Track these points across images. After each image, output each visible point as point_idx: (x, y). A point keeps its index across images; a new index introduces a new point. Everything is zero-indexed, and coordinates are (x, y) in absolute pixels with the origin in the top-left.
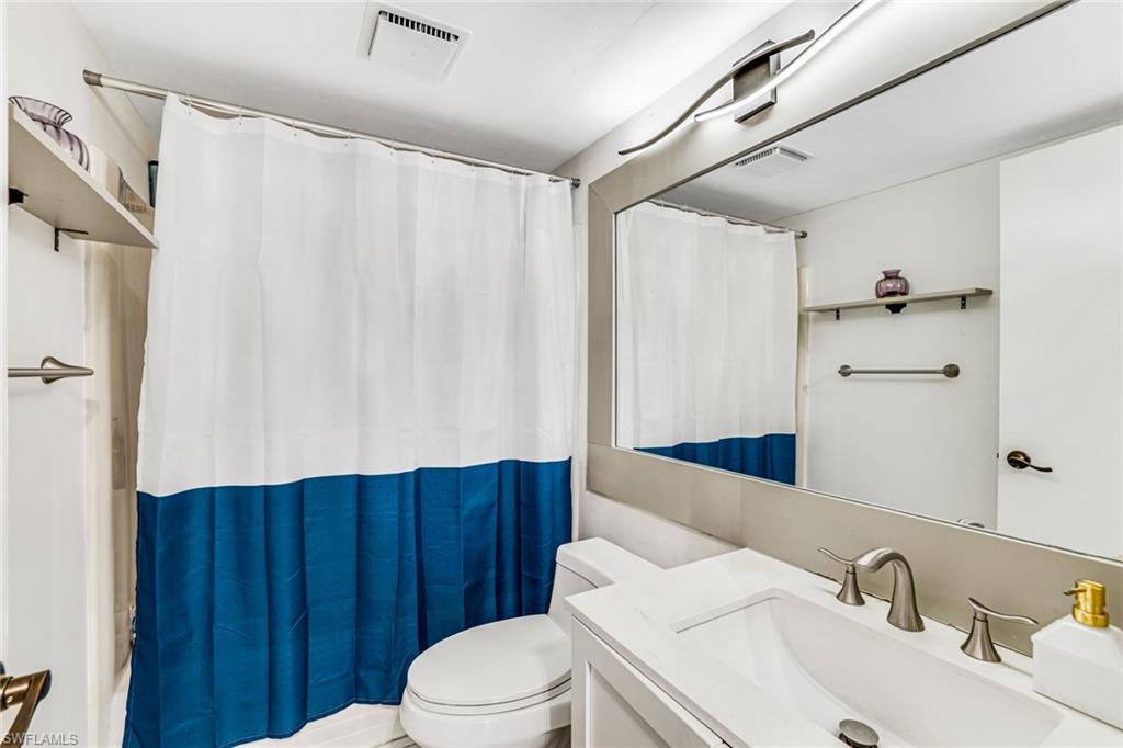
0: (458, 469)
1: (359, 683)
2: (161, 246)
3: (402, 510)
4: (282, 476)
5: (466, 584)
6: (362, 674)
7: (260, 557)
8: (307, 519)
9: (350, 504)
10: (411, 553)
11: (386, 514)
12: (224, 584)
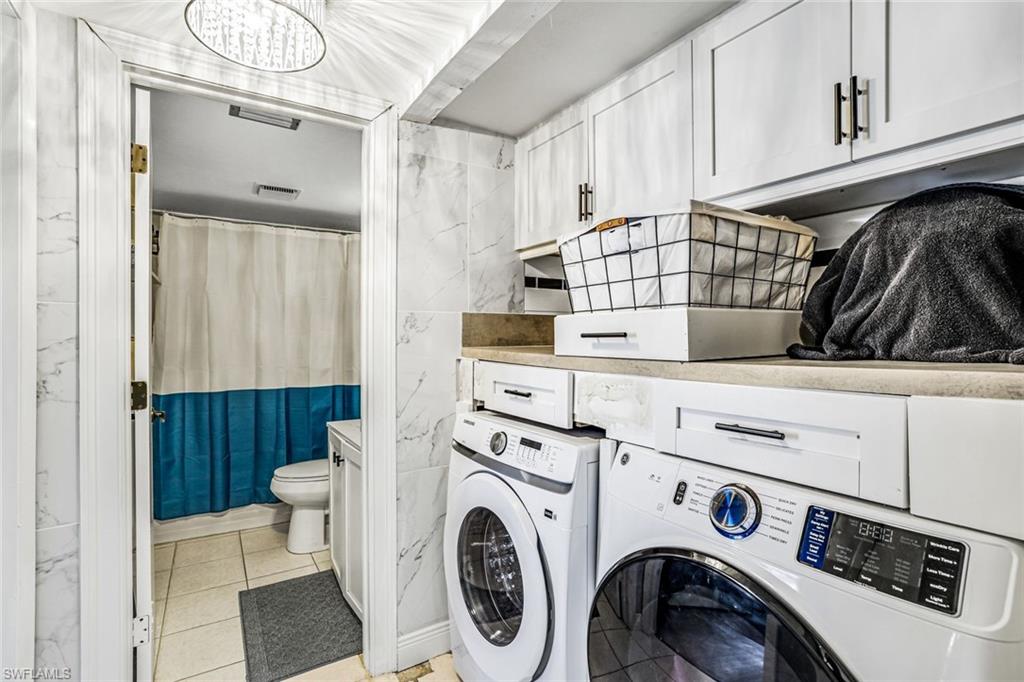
0: (308, 388)
1: (256, 493)
2: (163, 284)
3: (278, 407)
4: (218, 388)
5: (314, 447)
6: (258, 489)
7: (207, 427)
8: (229, 410)
9: (251, 404)
10: (283, 429)
11: (269, 408)
12: (190, 440)
